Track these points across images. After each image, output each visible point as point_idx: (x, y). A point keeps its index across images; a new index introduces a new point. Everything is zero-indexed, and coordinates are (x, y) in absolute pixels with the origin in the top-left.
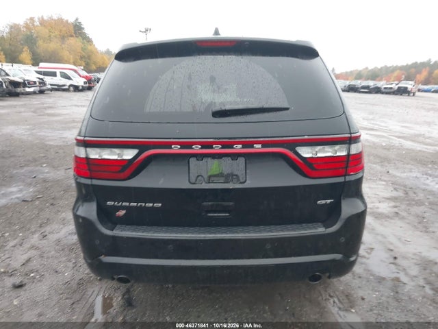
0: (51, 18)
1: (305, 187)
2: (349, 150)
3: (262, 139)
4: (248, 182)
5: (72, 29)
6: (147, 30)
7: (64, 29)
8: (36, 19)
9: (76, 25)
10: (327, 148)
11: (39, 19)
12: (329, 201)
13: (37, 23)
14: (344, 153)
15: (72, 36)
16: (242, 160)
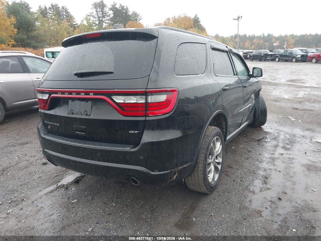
0: (180, 17)
1: (120, 121)
2: (146, 99)
3: (93, 90)
4: (92, 115)
5: (192, 22)
6: (239, 18)
7: (188, 23)
8: (171, 19)
9: (195, 20)
10: (132, 97)
11: (172, 18)
12: (136, 132)
13: (171, 21)
14: (143, 101)
15: (192, 27)
16: (90, 102)
